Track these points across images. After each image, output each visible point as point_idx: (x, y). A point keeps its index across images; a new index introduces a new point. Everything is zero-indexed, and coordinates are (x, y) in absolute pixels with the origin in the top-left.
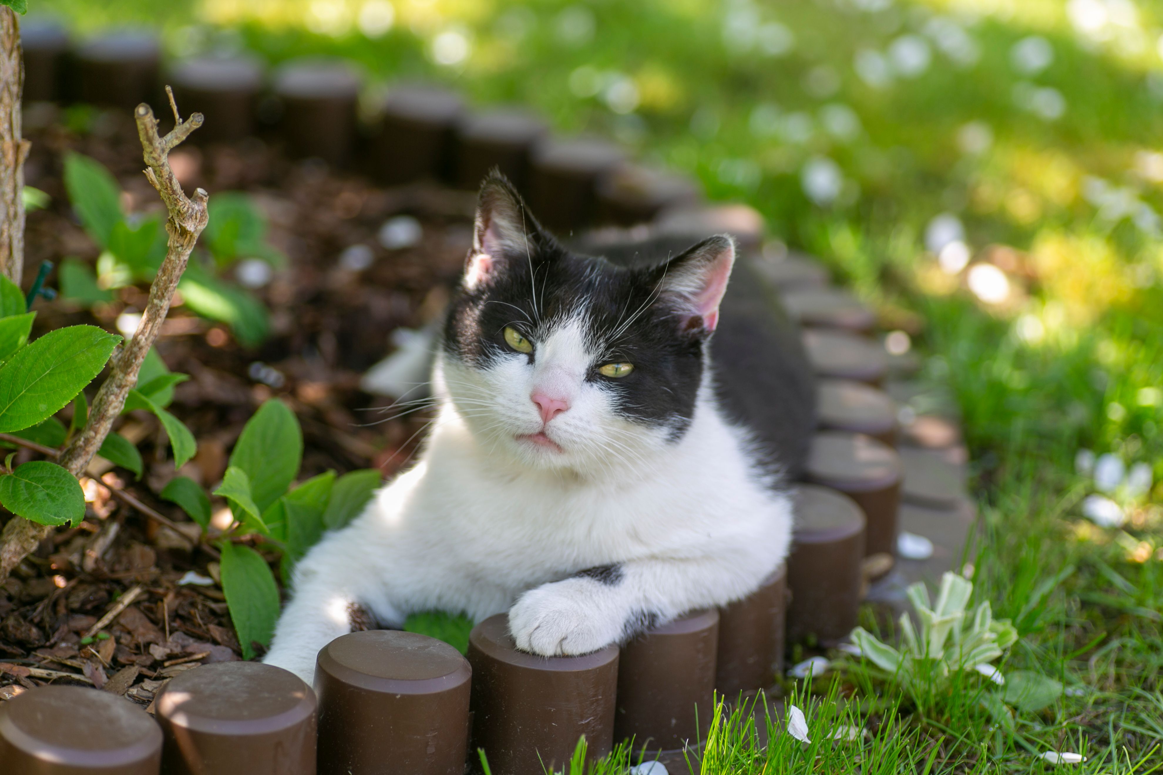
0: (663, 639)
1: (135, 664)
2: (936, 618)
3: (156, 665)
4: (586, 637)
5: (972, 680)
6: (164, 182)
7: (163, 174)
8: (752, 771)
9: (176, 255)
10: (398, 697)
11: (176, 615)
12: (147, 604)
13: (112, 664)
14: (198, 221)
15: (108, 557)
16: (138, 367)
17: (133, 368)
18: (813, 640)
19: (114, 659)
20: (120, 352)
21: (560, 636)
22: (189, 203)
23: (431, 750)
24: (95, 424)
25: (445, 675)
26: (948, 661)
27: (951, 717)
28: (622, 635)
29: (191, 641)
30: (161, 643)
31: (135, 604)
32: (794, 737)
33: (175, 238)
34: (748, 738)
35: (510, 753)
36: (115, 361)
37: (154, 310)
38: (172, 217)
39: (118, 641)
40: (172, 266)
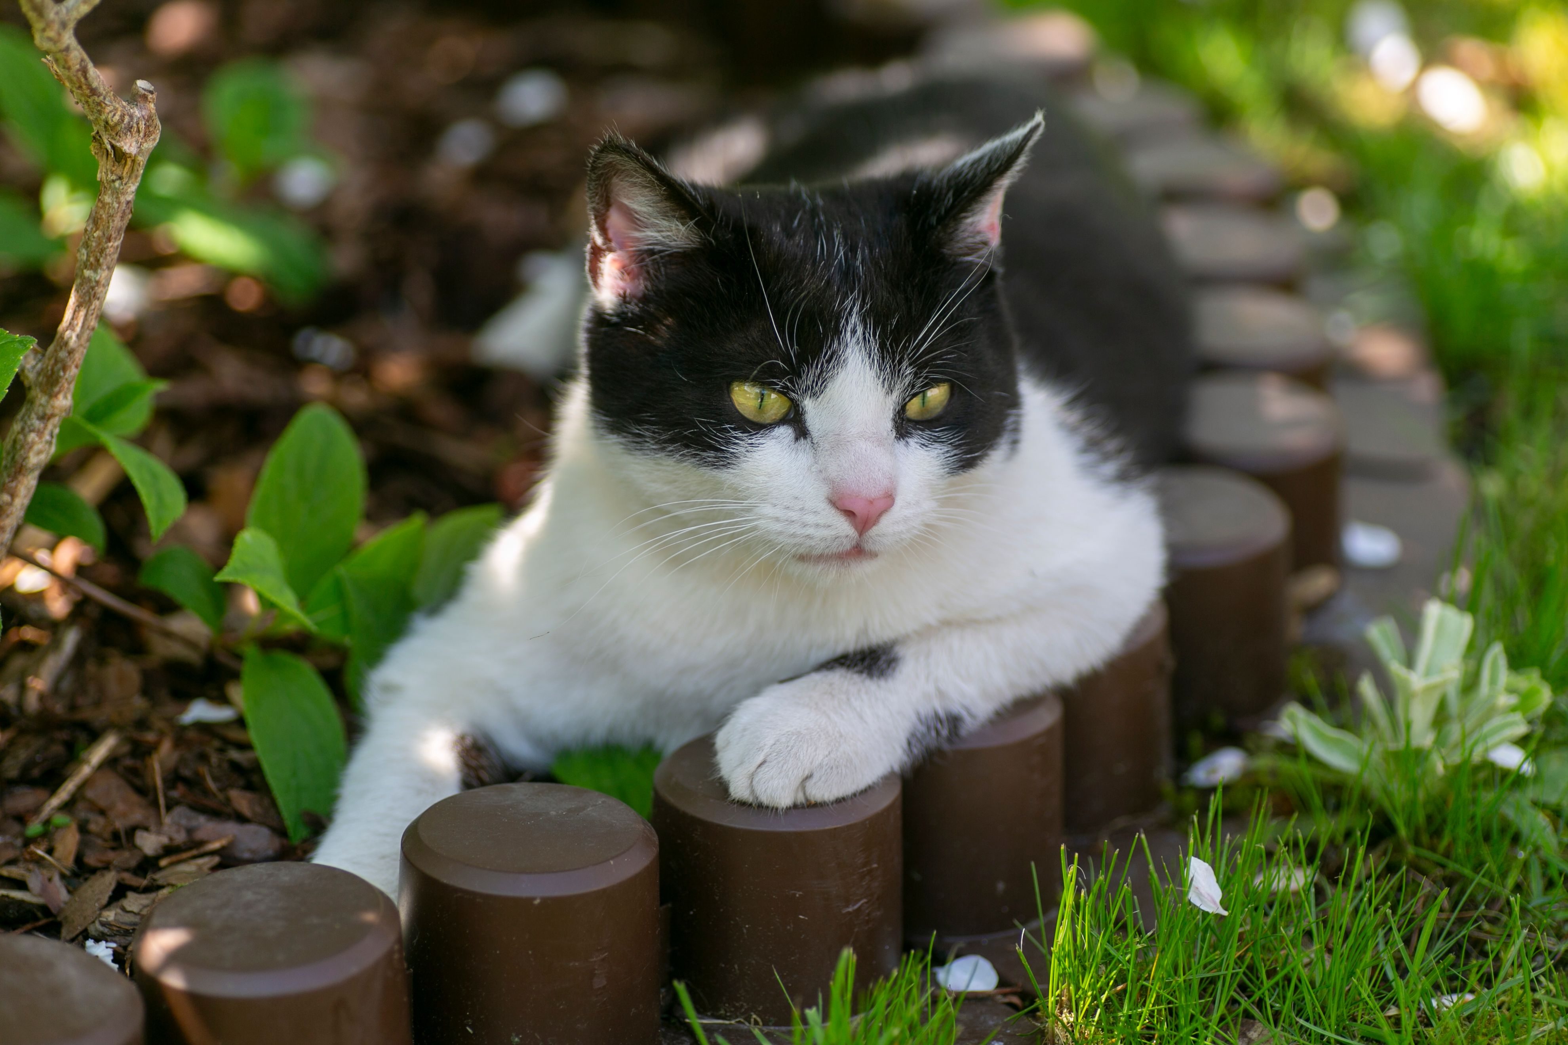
0: (972, 755)
1: (112, 867)
2: (1417, 680)
3: (148, 865)
4: (844, 772)
5: (1482, 775)
6: (74, 76)
7: (70, 63)
8: (1134, 972)
9: (113, 194)
10: (537, 902)
11: (174, 778)
12: (128, 762)
13: (76, 868)
14: (142, 134)
15: (66, 685)
16: (69, 383)
17: (63, 386)
18: (1218, 720)
19: (79, 859)
20: (40, 361)
21: (800, 775)
22: (124, 107)
23: (600, 982)
24: (9, 482)
25: (612, 858)
26: (1442, 750)
27: (1454, 840)
28: (905, 758)
29: (202, 819)
30: (153, 828)
31: (111, 762)
32: (1199, 909)
33: (108, 167)
34: (1123, 917)
35: (734, 968)
36: (31, 376)
37: (86, 288)
38: (98, 133)
39: (83, 829)
40: (108, 213)
